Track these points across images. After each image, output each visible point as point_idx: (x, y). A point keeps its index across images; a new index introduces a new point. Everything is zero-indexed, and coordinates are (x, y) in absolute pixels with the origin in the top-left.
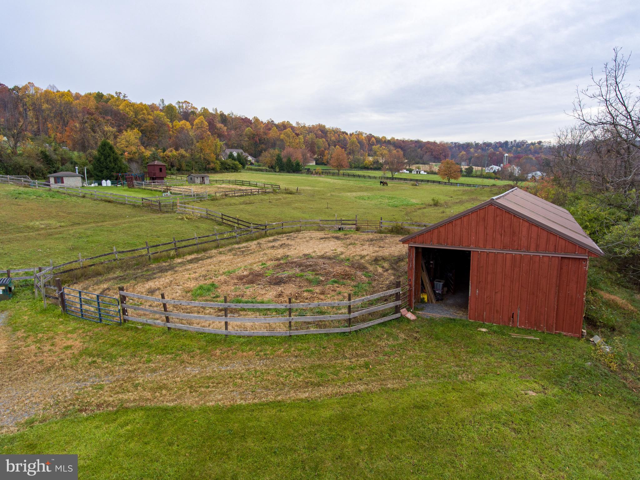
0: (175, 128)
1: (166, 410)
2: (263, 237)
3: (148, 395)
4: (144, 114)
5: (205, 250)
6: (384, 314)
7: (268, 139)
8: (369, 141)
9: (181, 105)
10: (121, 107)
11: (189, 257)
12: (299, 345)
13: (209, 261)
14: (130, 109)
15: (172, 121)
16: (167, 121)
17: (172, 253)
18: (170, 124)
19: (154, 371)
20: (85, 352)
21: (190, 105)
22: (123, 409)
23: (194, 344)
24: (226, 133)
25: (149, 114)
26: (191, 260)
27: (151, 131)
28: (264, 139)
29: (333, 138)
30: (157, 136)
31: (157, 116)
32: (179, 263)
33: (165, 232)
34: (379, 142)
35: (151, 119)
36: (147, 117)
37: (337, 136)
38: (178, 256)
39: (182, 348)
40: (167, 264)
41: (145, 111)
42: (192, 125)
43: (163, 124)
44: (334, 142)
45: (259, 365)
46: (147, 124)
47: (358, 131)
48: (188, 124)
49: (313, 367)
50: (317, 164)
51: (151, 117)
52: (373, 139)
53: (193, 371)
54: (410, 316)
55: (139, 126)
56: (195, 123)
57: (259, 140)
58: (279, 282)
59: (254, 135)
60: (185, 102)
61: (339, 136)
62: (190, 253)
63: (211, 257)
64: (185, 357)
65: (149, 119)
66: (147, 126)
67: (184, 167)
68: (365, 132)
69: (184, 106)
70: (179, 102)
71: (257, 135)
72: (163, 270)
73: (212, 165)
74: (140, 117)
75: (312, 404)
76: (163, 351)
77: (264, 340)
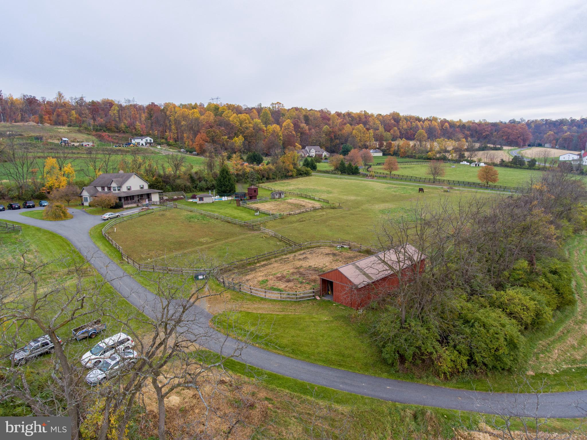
0: (268, 131)
1: (249, 313)
2: (299, 251)
3: (246, 309)
4: (246, 123)
5: (269, 259)
6: (309, 297)
7: (341, 134)
8: (442, 126)
9: (274, 106)
10: (231, 119)
11: (263, 263)
12: (282, 303)
13: (270, 266)
14: (237, 120)
15: (266, 127)
16: (263, 126)
17: (256, 261)
18: (265, 128)
19: (247, 305)
20: (231, 298)
21: (281, 105)
22: (241, 311)
23: (257, 299)
24: (308, 131)
25: (250, 123)
26: (263, 265)
27: (252, 136)
28: (339, 135)
29: (405, 127)
30: (255, 140)
31: (256, 123)
32: (258, 266)
33: (254, 247)
34: (453, 126)
35: (251, 127)
36: (248, 125)
37: (410, 123)
38: (258, 262)
39: (254, 300)
40: (254, 266)
41: (247, 121)
42: (281, 127)
43: (260, 129)
44: (406, 130)
45: (271, 306)
46: (248, 131)
47: (433, 116)
48: (278, 126)
49: (283, 308)
50: (384, 155)
51: (251, 125)
52: (447, 124)
53: (256, 306)
54: (318, 298)
55: (242, 133)
56: (283, 125)
57: (335, 136)
58: (288, 281)
59: (330, 132)
60: (278, 103)
61: (411, 123)
62: (263, 261)
63: (271, 264)
64: (255, 302)
65: (250, 127)
66: (248, 133)
67: (271, 176)
68: (439, 118)
69: (277, 106)
70: (273, 104)
71: (333, 132)
72: (252, 270)
73: (290, 173)
74: (243, 126)
75: (278, 315)
76: (250, 300)
77: (274, 300)
